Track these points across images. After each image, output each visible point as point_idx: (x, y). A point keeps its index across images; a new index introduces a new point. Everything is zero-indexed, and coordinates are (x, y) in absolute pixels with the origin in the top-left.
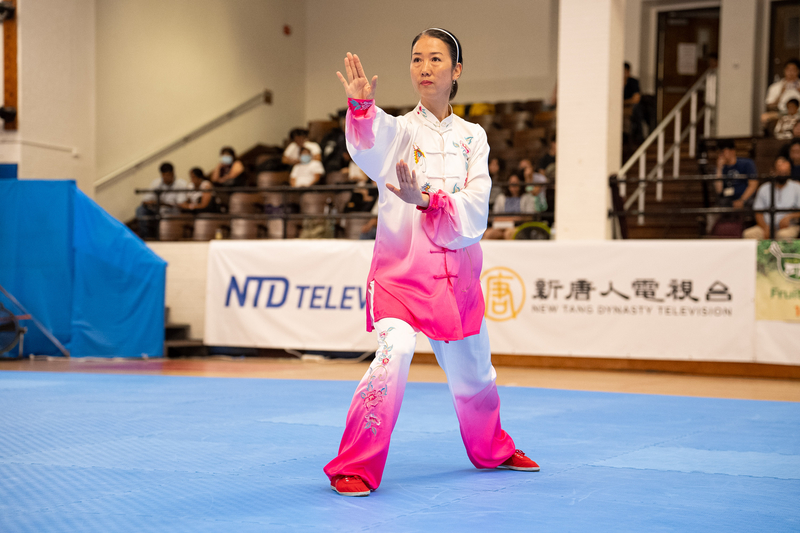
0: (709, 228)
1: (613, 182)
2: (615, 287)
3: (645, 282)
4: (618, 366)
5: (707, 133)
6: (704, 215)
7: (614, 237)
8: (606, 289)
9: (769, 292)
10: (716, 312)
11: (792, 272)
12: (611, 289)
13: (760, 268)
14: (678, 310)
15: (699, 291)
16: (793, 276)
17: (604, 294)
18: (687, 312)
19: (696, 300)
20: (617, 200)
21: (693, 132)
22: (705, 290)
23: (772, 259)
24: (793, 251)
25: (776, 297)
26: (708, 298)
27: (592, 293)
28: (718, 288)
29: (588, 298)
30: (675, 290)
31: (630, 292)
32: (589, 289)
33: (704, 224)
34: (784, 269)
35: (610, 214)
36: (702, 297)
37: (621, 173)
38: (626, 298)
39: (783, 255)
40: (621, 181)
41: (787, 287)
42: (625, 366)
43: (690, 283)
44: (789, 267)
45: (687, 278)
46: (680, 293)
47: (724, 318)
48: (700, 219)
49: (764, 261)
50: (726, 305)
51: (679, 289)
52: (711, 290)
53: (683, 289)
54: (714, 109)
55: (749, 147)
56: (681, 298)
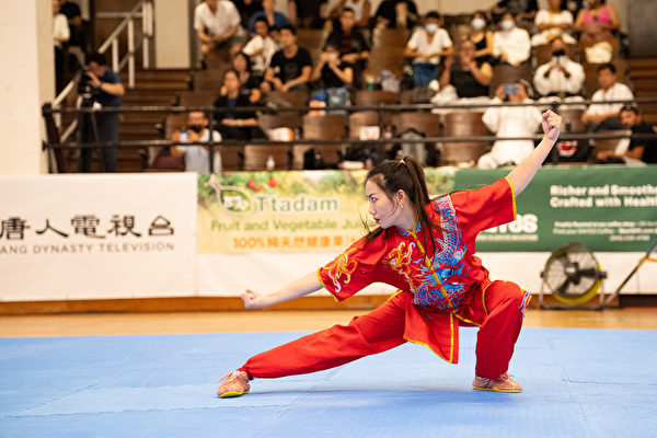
0: (151, 161)
1: (47, 111)
2: (52, 224)
3: (85, 218)
4: (56, 309)
5: (146, 64)
6: (146, 148)
7: (51, 172)
8: (42, 227)
9: (210, 226)
10: (159, 247)
11: (231, 205)
12: (48, 226)
13: (201, 200)
14: (120, 247)
15: (141, 226)
16: (231, 209)
17: (40, 233)
18: (130, 248)
19: (138, 235)
20: (52, 132)
21: (131, 61)
22: (149, 225)
23: (213, 192)
24: (231, 184)
25: (216, 229)
26: (150, 234)
27: (26, 231)
28: (161, 222)
29: (22, 237)
30: (117, 226)
31: (70, 230)
32: (23, 227)
33: (146, 157)
34: (223, 201)
35: (45, 147)
36: (145, 233)
37: (56, 103)
38: (65, 235)
39: (223, 188)
40: (56, 111)
41: (227, 219)
42: (65, 308)
43: (132, 218)
44: (227, 199)
45: (129, 213)
46: (122, 229)
47: (167, 252)
48: (142, 151)
49: (205, 194)
50: (169, 239)
51: (121, 224)
52: (153, 224)
53: (125, 225)
54: (152, 39)
55: (188, 79)
56: (123, 234)
